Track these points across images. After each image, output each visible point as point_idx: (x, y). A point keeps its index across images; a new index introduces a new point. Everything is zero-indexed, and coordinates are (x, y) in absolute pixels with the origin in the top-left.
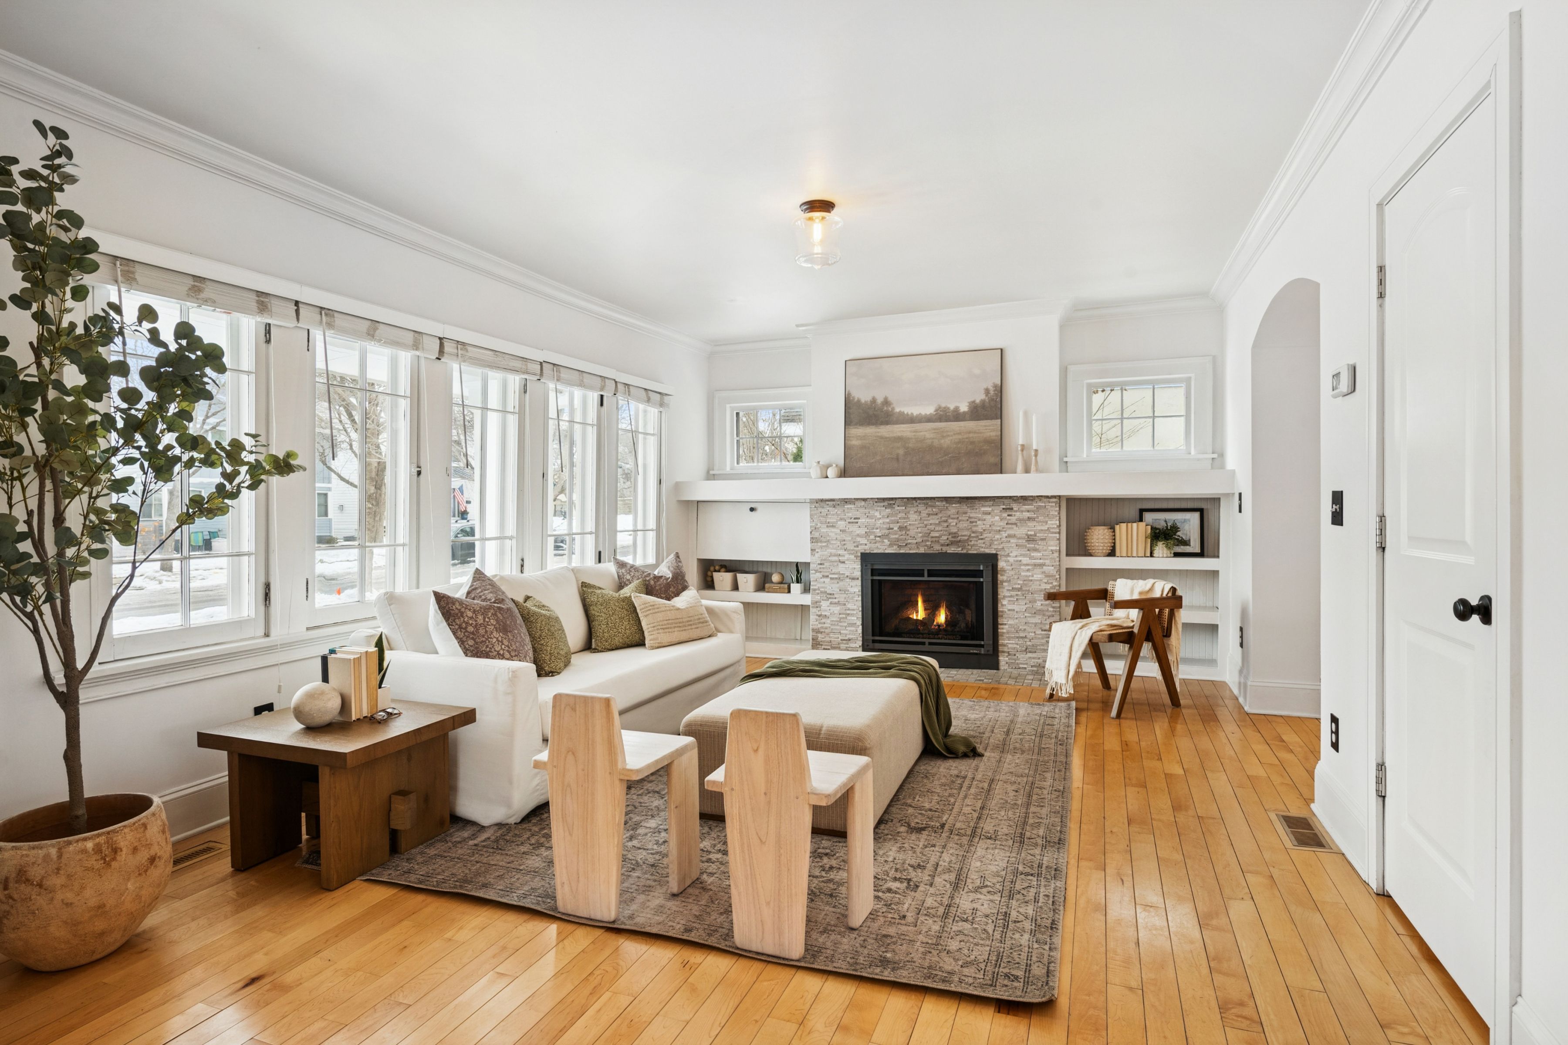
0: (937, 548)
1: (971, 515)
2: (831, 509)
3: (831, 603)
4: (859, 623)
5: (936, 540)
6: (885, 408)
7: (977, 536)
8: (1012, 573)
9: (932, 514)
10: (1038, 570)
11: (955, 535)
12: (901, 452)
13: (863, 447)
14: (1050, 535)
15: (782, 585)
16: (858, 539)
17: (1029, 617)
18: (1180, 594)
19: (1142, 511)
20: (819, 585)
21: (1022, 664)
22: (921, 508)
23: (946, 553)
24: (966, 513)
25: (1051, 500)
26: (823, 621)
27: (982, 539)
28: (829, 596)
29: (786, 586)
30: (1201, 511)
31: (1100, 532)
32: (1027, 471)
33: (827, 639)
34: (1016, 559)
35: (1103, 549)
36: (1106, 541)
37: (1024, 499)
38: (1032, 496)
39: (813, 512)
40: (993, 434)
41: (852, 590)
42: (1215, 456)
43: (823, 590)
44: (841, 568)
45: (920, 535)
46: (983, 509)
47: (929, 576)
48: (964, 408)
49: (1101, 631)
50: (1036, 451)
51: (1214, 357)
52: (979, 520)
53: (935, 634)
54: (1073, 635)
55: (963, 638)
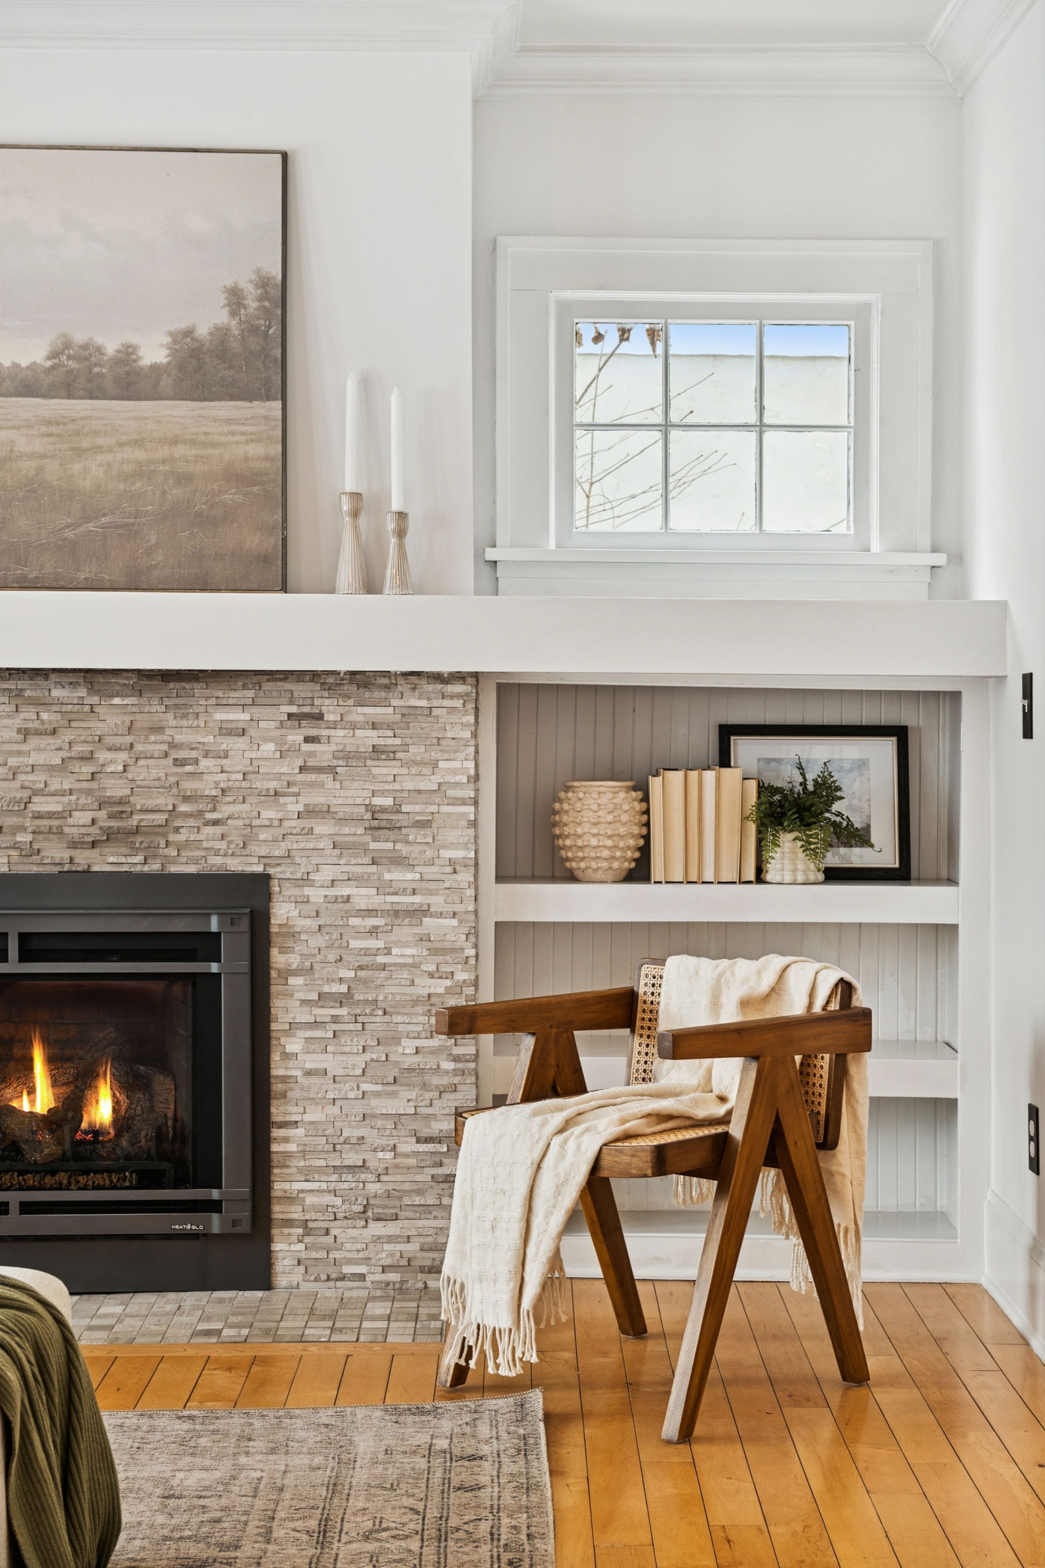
0: (55, 855)
1: (179, 738)
5: (53, 827)
7: (201, 813)
8: (320, 941)
9: (38, 733)
10: (405, 931)
11: (119, 808)
14: (445, 809)
17: (377, 1094)
18: (865, 1005)
21: (350, 1262)
23: (88, 871)
24: (159, 729)
25: (451, 688)
27: (216, 823)
30: (899, 733)
31: (604, 800)
32: (371, 583)
34: (331, 892)
35: (613, 858)
36: (622, 830)
37: (361, 681)
38: (386, 674)
40: (256, 450)
42: (940, 559)
46: (220, 715)
47: (22, 958)
49: (628, 1136)
50: (402, 516)
51: (937, 244)
52: (206, 756)
53: (54, 1173)
54: (536, 1154)
55: (148, 1180)
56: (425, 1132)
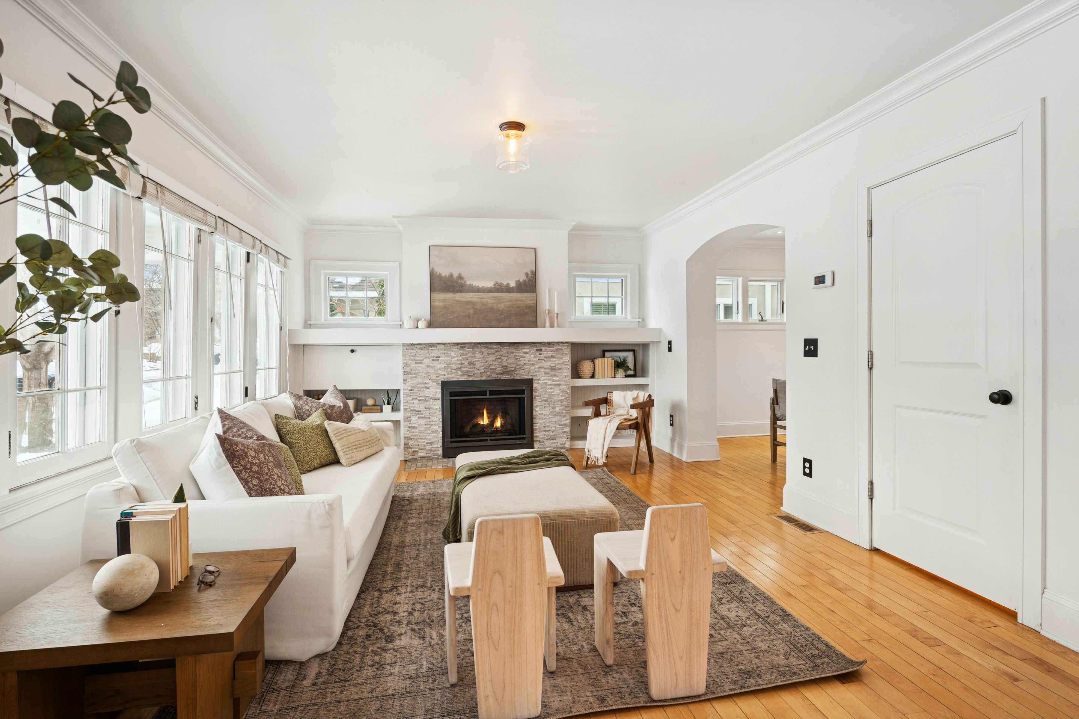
0: (494, 376)
1: (516, 354)
2: (418, 350)
3: (419, 418)
4: (440, 430)
5: (494, 371)
6: (460, 281)
7: (520, 368)
8: (542, 390)
9: (491, 354)
10: (557, 388)
11: (506, 367)
12: (471, 311)
13: (444, 307)
14: (563, 366)
15: (376, 407)
16: (439, 372)
17: (552, 418)
18: (653, 399)
19: (604, 351)
20: (409, 405)
22: (484, 349)
23: (500, 379)
24: (513, 353)
25: (565, 344)
26: (413, 431)
27: (523, 370)
28: (416, 413)
29: (379, 407)
30: (634, 351)
31: (586, 364)
32: (552, 326)
33: (416, 443)
34: (544, 382)
35: (588, 374)
36: (590, 369)
37: (549, 343)
38: (554, 342)
39: (405, 353)
40: (532, 302)
41: (434, 407)
42: (640, 320)
43: (413, 408)
44: (427, 392)
45: (483, 368)
46: (524, 350)
47: (490, 395)
48: (513, 284)
49: (621, 423)
50: (557, 314)
51: (639, 265)
52: (521, 357)
53: (493, 434)
54: (606, 426)
55: (510, 434)
56: (560, 424)
